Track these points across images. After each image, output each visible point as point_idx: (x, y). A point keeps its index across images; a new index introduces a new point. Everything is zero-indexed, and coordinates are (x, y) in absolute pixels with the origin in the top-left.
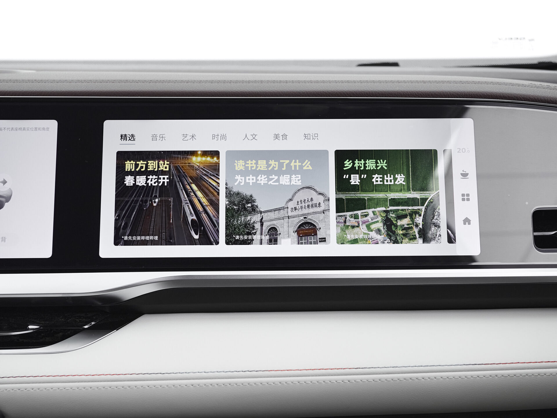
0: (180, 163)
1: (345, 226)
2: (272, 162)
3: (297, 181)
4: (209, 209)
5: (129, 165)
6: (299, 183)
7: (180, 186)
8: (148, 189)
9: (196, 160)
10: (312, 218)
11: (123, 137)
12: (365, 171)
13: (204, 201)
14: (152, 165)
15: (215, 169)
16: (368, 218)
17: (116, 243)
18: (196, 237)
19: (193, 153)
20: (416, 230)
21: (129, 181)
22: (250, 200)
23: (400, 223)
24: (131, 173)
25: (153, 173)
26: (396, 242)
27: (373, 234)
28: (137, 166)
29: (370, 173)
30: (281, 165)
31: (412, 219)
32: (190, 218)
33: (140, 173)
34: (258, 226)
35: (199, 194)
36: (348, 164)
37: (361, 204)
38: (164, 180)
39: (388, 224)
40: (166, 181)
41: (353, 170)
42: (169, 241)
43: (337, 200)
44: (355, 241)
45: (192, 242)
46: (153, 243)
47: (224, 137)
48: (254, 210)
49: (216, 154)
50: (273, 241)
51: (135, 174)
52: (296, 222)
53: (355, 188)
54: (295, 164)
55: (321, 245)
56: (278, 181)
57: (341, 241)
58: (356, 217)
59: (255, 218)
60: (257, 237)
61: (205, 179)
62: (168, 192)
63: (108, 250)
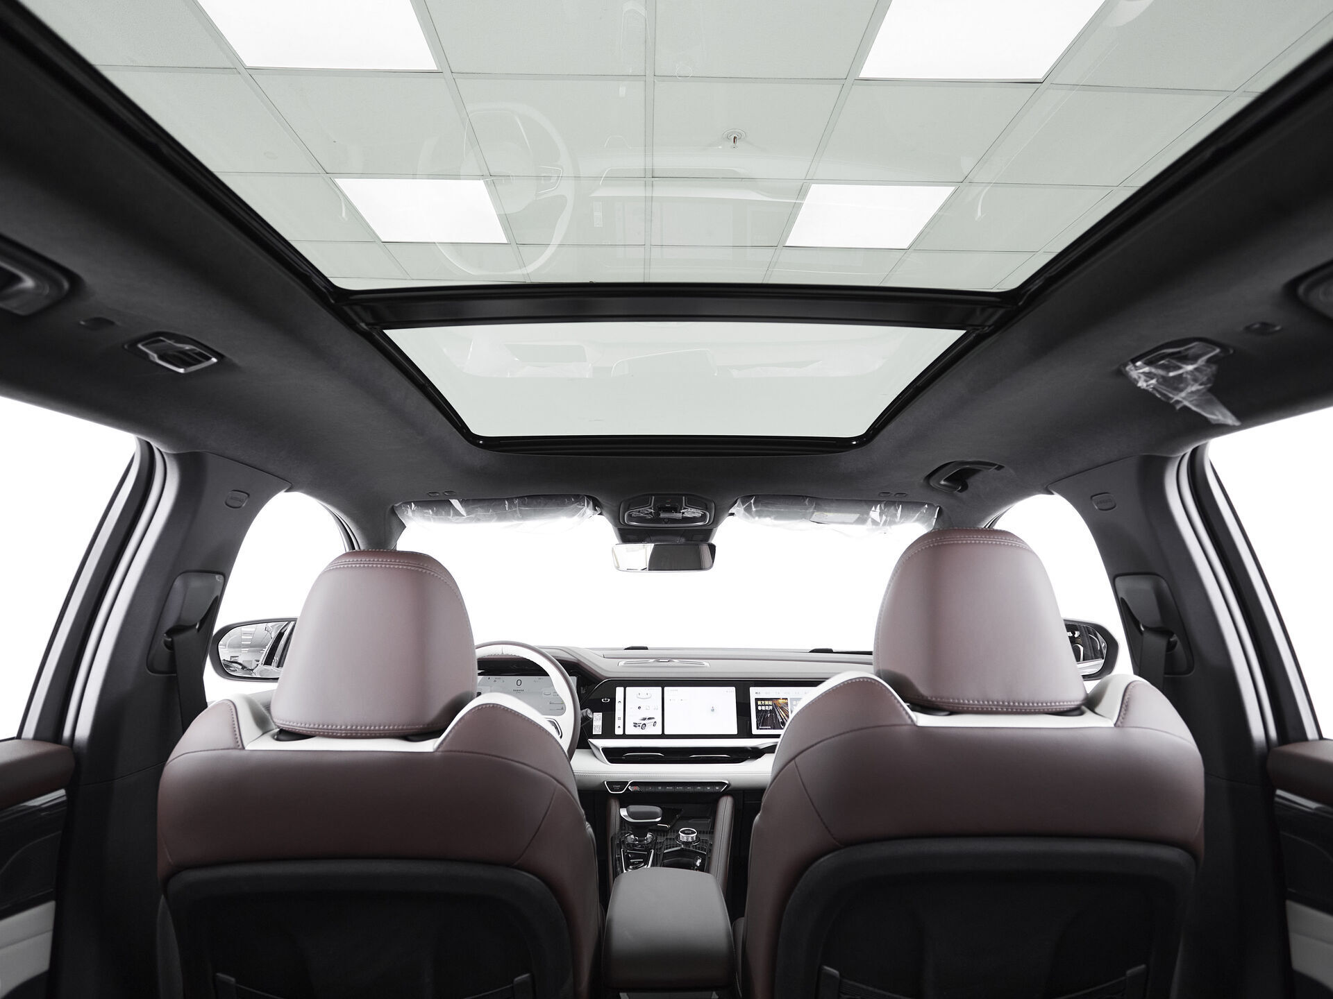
0: (776, 702)
4: (786, 718)
5: (759, 703)
7: (776, 710)
8: (766, 711)
9: (780, 701)
11: (756, 693)
13: (784, 715)
14: (767, 703)
15: (787, 704)
17: (757, 729)
19: (779, 699)
21: (760, 708)
25: (767, 705)
28: (761, 703)
32: (780, 721)
33: (763, 705)
35: (782, 713)
38: (771, 708)
42: (774, 728)
46: (769, 729)
47: (789, 693)
49: (787, 699)
51: (761, 705)
61: (784, 708)
62: (772, 711)
63: (755, 731)
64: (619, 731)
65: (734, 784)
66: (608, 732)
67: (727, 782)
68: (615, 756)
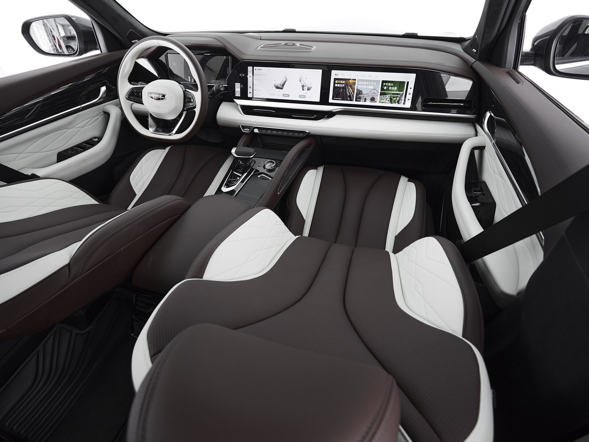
0: (347, 81)
1: (381, 99)
2: (367, 83)
3: (372, 87)
4: (352, 93)
5: (336, 82)
6: (373, 88)
7: (347, 87)
8: (340, 87)
9: (351, 81)
10: (374, 97)
11: (336, 75)
12: (388, 86)
13: (351, 91)
14: (341, 82)
15: (355, 83)
16: (387, 97)
17: (332, 99)
18: (349, 99)
19: (350, 79)
20: (397, 101)
21: (336, 85)
22: (361, 91)
23: (393, 99)
24: (336, 83)
25: (341, 84)
26: (392, 103)
27: (387, 101)
28: (338, 82)
29: (389, 86)
30: (369, 83)
31: (396, 98)
32: (348, 95)
33: (339, 84)
34: (362, 98)
35: (351, 89)
36: (384, 84)
37: (385, 94)
38: (344, 85)
39: (391, 99)
40: (344, 86)
41: (385, 86)
42: (343, 100)
43: (381, 93)
44: (383, 103)
45: (348, 100)
46: (340, 100)
47: (357, 76)
48: (362, 94)
49: (355, 80)
50: (365, 101)
51: (337, 84)
52: (371, 97)
53: (385, 90)
54: (372, 83)
55: (375, 103)
56: (368, 87)
57: (380, 102)
58: (384, 97)
59: (362, 96)
60: (362, 100)
61: (352, 86)
62: (344, 88)
63: (331, 101)
64: (250, 95)
65: (312, 132)
66: (244, 96)
67: (307, 131)
68: (247, 110)
